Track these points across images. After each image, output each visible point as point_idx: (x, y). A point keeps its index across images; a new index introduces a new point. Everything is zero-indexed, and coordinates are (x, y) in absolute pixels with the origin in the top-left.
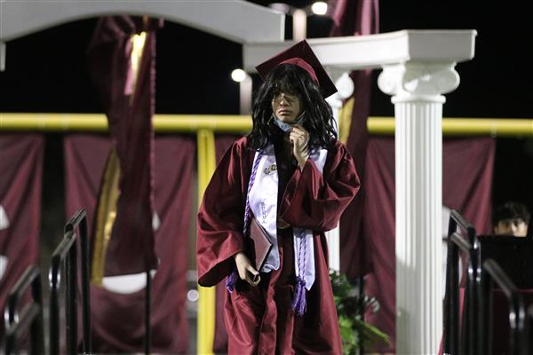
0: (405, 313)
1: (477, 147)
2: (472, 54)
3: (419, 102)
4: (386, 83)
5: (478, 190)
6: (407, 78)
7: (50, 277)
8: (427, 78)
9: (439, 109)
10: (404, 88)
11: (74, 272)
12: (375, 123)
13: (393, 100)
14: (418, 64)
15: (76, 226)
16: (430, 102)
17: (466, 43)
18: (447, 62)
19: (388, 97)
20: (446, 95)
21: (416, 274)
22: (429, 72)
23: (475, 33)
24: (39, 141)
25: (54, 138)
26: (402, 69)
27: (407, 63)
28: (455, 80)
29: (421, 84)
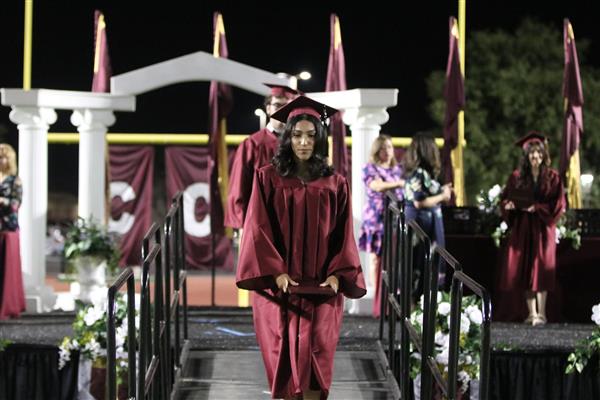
2: (395, 102)
3: (366, 130)
6: (359, 116)
7: (165, 228)
8: (370, 116)
10: (357, 121)
11: (177, 225)
13: (351, 128)
14: (366, 108)
15: (178, 200)
16: (372, 129)
17: (392, 96)
18: (382, 107)
19: (347, 127)
20: (382, 126)
22: (373, 112)
23: (396, 91)
24: (151, 150)
25: (160, 148)
26: (357, 111)
27: (360, 108)
28: (386, 117)
29: (367, 120)
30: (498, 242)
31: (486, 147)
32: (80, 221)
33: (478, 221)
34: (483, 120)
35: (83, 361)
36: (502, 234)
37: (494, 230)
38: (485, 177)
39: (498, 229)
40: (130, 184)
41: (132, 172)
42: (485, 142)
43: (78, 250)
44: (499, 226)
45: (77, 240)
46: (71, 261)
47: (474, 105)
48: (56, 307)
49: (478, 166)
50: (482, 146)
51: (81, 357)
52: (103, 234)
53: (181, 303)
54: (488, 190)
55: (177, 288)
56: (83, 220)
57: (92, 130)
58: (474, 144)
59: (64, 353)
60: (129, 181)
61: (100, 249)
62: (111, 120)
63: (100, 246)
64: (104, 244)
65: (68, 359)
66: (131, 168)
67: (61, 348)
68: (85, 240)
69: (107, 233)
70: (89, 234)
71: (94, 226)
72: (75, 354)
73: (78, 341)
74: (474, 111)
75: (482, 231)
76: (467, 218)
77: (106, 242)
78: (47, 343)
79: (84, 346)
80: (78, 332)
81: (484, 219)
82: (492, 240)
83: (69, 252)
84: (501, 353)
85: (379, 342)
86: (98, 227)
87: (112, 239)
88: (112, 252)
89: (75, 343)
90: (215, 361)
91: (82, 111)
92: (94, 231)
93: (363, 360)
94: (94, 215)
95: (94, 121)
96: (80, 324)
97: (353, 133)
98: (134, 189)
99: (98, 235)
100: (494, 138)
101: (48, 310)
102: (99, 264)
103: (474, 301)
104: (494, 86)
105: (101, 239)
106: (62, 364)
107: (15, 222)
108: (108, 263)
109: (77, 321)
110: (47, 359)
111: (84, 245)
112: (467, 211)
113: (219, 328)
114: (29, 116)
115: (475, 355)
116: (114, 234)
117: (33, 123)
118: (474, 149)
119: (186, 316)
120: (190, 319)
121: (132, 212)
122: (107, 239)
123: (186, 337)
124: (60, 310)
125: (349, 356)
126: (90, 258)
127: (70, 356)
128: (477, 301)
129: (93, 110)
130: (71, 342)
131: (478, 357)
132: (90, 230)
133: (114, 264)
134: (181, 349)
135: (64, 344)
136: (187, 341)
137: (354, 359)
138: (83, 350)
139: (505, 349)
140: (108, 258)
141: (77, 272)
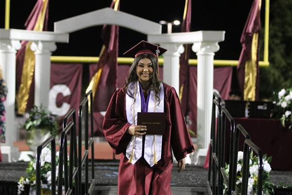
0: (200, 126)
1: (226, 70)
2: (223, 39)
3: (206, 55)
4: (194, 49)
5: (226, 84)
6: (202, 47)
7: (79, 112)
8: (208, 47)
9: (213, 57)
10: (201, 50)
12: (191, 61)
13: (197, 54)
14: (205, 42)
16: (209, 55)
17: (221, 35)
18: (216, 42)
19: (195, 53)
21: (204, 112)
22: (210, 45)
23: (224, 32)
24: (81, 66)
26: (200, 44)
27: (202, 42)
28: (218, 48)
29: (206, 49)
30: (283, 123)
31: (284, 66)
32: (35, 108)
33: (272, 110)
34: (282, 50)
35: (32, 191)
36: (286, 118)
37: (282, 116)
38: (284, 84)
39: (284, 115)
40: (68, 85)
41: (69, 79)
42: (284, 63)
43: (34, 125)
44: (284, 114)
45: (32, 119)
46: (29, 132)
47: (277, 41)
48: (20, 159)
49: (279, 77)
50: (282, 66)
51: (31, 189)
52: (49, 115)
53: (90, 157)
54: (279, 92)
55: (87, 148)
56: (37, 108)
57: (43, 54)
58: (277, 65)
59: (21, 186)
60: (67, 84)
61: (46, 124)
62: (54, 48)
63: (47, 123)
64: (49, 122)
65: (23, 190)
66: (68, 76)
67: (19, 183)
68: (37, 120)
69: (51, 115)
70: (40, 116)
71: (44, 111)
72: (27, 187)
73: (29, 179)
74: (277, 45)
75: (273, 117)
76: (266, 108)
77: (50, 121)
78: (11, 180)
79: (32, 182)
80: (29, 174)
81: (275, 108)
82: (280, 122)
83: (28, 126)
84: (281, 189)
85: (208, 182)
86: (46, 112)
87: (54, 118)
88: (54, 126)
89: (27, 180)
90: (110, 191)
91: (37, 42)
92: (43, 114)
93: (198, 192)
94: (43, 105)
95: (44, 48)
96: (31, 169)
97: (198, 57)
98: (70, 89)
99: (45, 116)
100: (289, 61)
101: (15, 161)
102: (45, 134)
103: (265, 158)
104: (289, 29)
105: (47, 119)
106: (19, 192)
107: (2, 108)
108: (51, 133)
109: (29, 167)
110: (10, 190)
111: (37, 123)
112: (266, 104)
113: (115, 173)
114: (5, 45)
115: (265, 190)
116: (55, 116)
117: (8, 49)
118: (277, 68)
119: (93, 166)
120: (96, 168)
121: (69, 103)
122: (51, 119)
123: (93, 178)
124: (22, 161)
125: (190, 190)
126: (40, 130)
127: (24, 188)
128: (267, 158)
129: (43, 42)
130: (25, 180)
131: (267, 191)
132: (41, 114)
133: (55, 134)
134: (90, 185)
135: (20, 181)
136: (94, 180)
137: (193, 191)
138: (32, 184)
139: (284, 187)
140: (51, 130)
141: (32, 139)
